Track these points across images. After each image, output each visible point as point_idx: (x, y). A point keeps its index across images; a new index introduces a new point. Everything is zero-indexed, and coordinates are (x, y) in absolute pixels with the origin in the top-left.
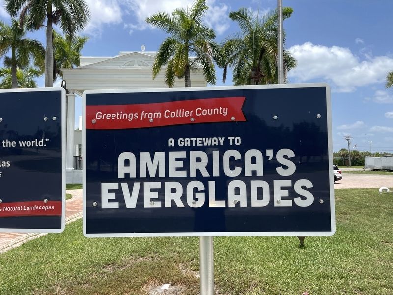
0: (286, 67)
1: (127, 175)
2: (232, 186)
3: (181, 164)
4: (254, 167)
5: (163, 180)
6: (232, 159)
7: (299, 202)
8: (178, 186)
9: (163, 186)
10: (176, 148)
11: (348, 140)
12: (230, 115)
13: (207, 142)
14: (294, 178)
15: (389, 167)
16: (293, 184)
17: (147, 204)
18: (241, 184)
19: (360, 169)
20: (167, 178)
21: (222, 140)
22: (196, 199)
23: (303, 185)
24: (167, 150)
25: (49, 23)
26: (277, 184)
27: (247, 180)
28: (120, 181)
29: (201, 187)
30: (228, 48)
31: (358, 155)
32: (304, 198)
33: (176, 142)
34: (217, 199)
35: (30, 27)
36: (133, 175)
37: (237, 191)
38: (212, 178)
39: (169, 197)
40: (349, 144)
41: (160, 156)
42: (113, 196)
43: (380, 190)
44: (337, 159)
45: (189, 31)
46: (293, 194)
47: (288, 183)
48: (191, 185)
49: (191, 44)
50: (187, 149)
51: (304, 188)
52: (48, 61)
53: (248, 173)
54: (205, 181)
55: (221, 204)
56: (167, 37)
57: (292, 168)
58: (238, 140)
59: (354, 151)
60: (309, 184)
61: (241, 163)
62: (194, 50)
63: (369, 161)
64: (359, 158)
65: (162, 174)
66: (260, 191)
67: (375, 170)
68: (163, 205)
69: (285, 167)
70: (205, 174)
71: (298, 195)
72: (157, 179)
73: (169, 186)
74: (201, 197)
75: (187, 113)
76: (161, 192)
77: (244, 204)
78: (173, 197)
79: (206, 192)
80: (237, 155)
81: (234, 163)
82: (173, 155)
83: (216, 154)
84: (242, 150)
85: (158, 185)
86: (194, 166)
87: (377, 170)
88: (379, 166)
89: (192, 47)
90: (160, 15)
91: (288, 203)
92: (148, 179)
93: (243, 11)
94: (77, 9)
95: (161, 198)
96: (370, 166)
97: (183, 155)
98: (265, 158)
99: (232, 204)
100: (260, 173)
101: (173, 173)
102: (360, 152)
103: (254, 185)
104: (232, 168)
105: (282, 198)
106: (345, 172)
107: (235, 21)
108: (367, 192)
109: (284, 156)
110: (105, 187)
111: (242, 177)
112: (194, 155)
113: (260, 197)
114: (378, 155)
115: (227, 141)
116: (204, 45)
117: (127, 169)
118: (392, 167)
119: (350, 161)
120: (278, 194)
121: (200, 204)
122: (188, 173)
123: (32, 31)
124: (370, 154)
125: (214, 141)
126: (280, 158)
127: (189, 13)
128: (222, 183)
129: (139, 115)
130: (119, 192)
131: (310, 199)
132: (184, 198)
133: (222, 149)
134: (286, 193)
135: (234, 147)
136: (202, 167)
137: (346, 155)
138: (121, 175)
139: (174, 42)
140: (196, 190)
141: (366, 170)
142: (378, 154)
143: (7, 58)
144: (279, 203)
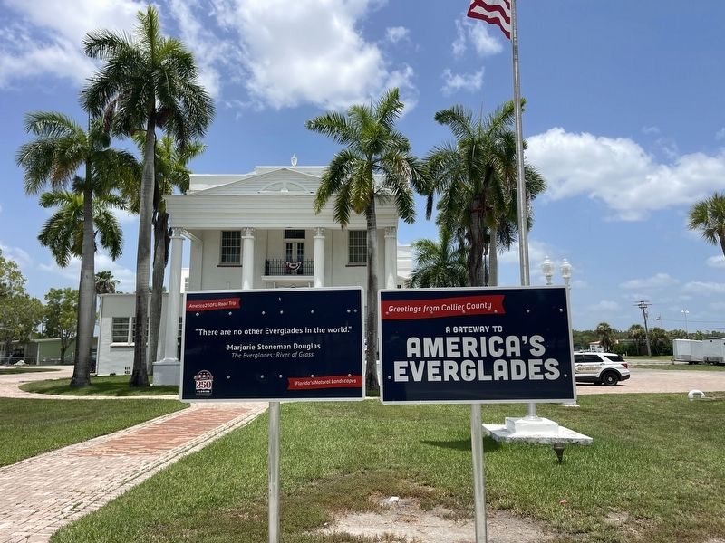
0: (529, 194)
1: (414, 355)
2: (497, 364)
3: (456, 347)
4: (513, 349)
5: (442, 360)
6: (496, 343)
7: (548, 376)
8: (454, 364)
9: (442, 364)
10: (452, 334)
11: (643, 308)
12: (493, 309)
13: (476, 330)
14: (544, 358)
15: (717, 358)
16: (544, 362)
17: (431, 378)
18: (503, 363)
19: (665, 361)
20: (446, 358)
21: (487, 328)
22: (469, 375)
23: (551, 363)
24: (445, 336)
25: (151, 127)
26: (532, 362)
27: (508, 359)
28: (409, 360)
29: (472, 364)
30: (434, 164)
31: (663, 336)
32: (552, 373)
33: (452, 330)
34: (485, 374)
35: (118, 131)
36: (419, 355)
37: (501, 368)
38: (481, 358)
39: (447, 373)
40: (645, 315)
41: (439, 340)
42: (404, 371)
43: (690, 395)
44: (626, 344)
45: (376, 143)
46: (543, 371)
47: (540, 362)
48: (464, 364)
49: (377, 161)
50: (461, 335)
51: (552, 365)
52: (147, 186)
53: (509, 354)
54: (475, 360)
55: (489, 378)
56: (340, 151)
57: (542, 350)
58: (500, 329)
59: (656, 329)
60: (556, 363)
61: (503, 346)
62: (381, 168)
63: (682, 348)
64: (665, 342)
65: (441, 355)
66: (518, 367)
67: (692, 364)
68: (443, 378)
69: (537, 349)
70: (475, 354)
71: (547, 371)
72: (437, 358)
73: (447, 364)
74: (473, 372)
75: (459, 307)
76: (441, 368)
77: (506, 378)
78: (450, 373)
79: (476, 368)
80: (500, 340)
81: (497, 346)
82: (450, 340)
83: (483, 339)
84: (504, 336)
85: (438, 363)
86: (466, 349)
87: (696, 363)
88: (699, 357)
89: (379, 164)
90: (329, 118)
91: (540, 377)
92: (431, 359)
93: (457, 109)
94: (196, 106)
95: (441, 373)
96: (683, 356)
97: (457, 339)
98: (522, 342)
99: (496, 378)
100: (518, 354)
101: (450, 354)
102: (668, 331)
103: (514, 363)
104: (496, 350)
105: (536, 373)
106: (639, 366)
107: (444, 125)
108: (669, 399)
109: (536, 340)
110: (397, 364)
111: (504, 357)
112: (466, 340)
113: (518, 372)
114: (700, 336)
115: (491, 329)
116: (399, 162)
117: (414, 351)
118: (722, 358)
119: (649, 348)
120: (532, 370)
121: (471, 378)
122: (462, 354)
123: (122, 138)
124: (686, 334)
125: (482, 329)
126: (533, 342)
127: (374, 113)
128: (489, 362)
129: (422, 309)
130: (408, 369)
131: (557, 374)
132: (459, 374)
133: (488, 335)
134: (538, 369)
135: (497, 334)
136: (473, 349)
137: (641, 336)
138: (409, 355)
139: (351, 158)
140: (468, 367)
141: (676, 363)
142: (701, 334)
143: (77, 179)
144: (533, 377)
